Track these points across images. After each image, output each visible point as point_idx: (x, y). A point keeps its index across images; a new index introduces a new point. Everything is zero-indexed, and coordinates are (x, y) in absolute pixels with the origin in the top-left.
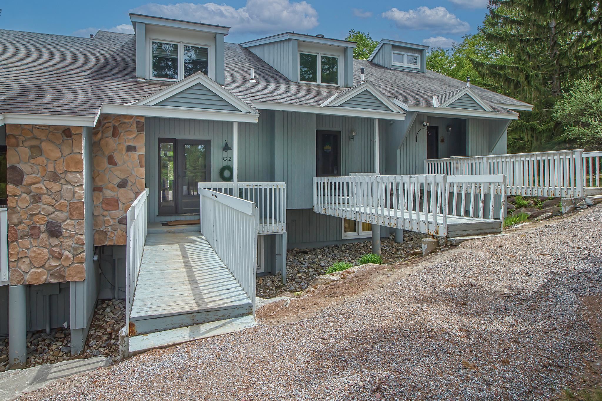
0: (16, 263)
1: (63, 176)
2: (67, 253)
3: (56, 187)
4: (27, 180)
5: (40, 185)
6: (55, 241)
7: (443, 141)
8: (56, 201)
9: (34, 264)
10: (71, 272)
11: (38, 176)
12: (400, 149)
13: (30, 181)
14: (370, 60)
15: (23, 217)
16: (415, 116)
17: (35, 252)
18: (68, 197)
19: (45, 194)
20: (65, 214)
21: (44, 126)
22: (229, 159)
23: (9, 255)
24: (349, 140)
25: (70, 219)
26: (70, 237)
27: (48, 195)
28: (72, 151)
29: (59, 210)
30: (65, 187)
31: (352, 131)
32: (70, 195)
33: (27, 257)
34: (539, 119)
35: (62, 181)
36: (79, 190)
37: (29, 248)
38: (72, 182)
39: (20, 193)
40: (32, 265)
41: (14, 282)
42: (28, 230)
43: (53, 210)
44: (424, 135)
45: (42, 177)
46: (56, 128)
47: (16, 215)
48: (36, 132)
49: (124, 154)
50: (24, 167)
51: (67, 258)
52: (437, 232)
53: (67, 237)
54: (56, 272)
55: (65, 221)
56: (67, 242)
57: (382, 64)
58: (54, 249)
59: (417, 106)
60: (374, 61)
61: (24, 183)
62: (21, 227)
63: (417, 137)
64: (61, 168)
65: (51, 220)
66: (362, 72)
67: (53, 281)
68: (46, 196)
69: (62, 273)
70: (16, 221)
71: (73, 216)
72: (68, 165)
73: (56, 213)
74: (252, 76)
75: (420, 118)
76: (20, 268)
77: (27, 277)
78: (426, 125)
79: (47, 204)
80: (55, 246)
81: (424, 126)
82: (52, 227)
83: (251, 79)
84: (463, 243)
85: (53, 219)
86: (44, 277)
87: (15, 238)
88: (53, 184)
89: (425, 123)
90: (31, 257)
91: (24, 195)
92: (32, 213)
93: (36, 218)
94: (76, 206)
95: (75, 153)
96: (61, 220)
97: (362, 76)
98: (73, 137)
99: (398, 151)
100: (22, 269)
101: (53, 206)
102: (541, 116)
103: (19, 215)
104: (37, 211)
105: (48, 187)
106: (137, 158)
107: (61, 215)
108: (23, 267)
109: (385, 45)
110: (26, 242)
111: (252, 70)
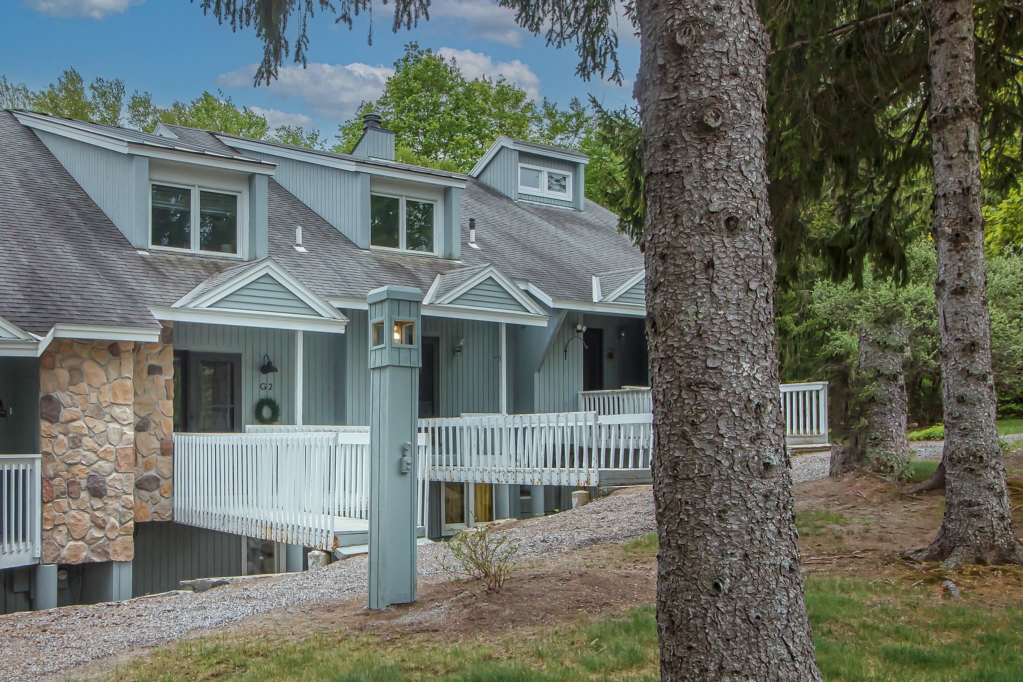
0: (50, 533)
1: (107, 410)
2: (112, 520)
3: (100, 426)
4: (65, 414)
5: (80, 423)
6: (97, 503)
7: (611, 356)
8: (99, 445)
9: (73, 534)
10: (117, 548)
11: (78, 409)
12: (539, 371)
13: (69, 417)
14: (475, 176)
15: (59, 468)
16: (563, 316)
17: (74, 517)
18: (115, 441)
19: (86, 435)
20: (109, 464)
21: (87, 340)
22: (269, 387)
23: (43, 520)
24: (453, 353)
25: (117, 471)
26: (117, 497)
27: (90, 437)
28: (120, 374)
29: (102, 459)
30: (111, 425)
31: (458, 339)
32: (117, 437)
33: (64, 524)
34: (798, 310)
35: (107, 417)
36: (128, 430)
37: (67, 512)
38: (120, 419)
39: (57, 433)
40: (70, 536)
41: (49, 559)
42: (66, 486)
43: (96, 459)
44: (578, 347)
45: (83, 411)
46: (101, 342)
47: (52, 464)
48: (77, 348)
49: (145, 377)
50: (62, 397)
51: (113, 527)
52: (588, 482)
53: (112, 497)
54: (99, 547)
55: (110, 474)
56: (112, 504)
57: (499, 188)
58: (97, 514)
59: (567, 299)
60: (483, 179)
61: (62, 419)
62: (57, 481)
63: (566, 351)
64: (107, 399)
65: (92, 473)
66: (472, 227)
67: (96, 559)
68: (88, 438)
69: (106, 549)
70: (51, 473)
71: (120, 466)
72: (115, 395)
73: (100, 463)
74: (299, 240)
75: (570, 319)
76: (55, 539)
77: (64, 552)
78: (581, 331)
79: (89, 450)
80: (98, 509)
81: (578, 331)
82: (96, 482)
83: (298, 245)
84: (615, 492)
85: (96, 472)
86: (85, 554)
87: (50, 497)
88: (97, 422)
89: (579, 327)
90: (69, 524)
91: (61, 437)
92: (71, 461)
93: (75, 470)
94: (124, 453)
95: (123, 378)
96: (105, 472)
97: (473, 232)
98: (122, 354)
99: (536, 375)
100: (59, 541)
101: (95, 452)
102: (800, 303)
103: (55, 464)
104: (78, 459)
105: (91, 426)
106: (163, 384)
107: (106, 466)
108: (60, 538)
109: (506, 151)
110: (64, 502)
111: (299, 231)
